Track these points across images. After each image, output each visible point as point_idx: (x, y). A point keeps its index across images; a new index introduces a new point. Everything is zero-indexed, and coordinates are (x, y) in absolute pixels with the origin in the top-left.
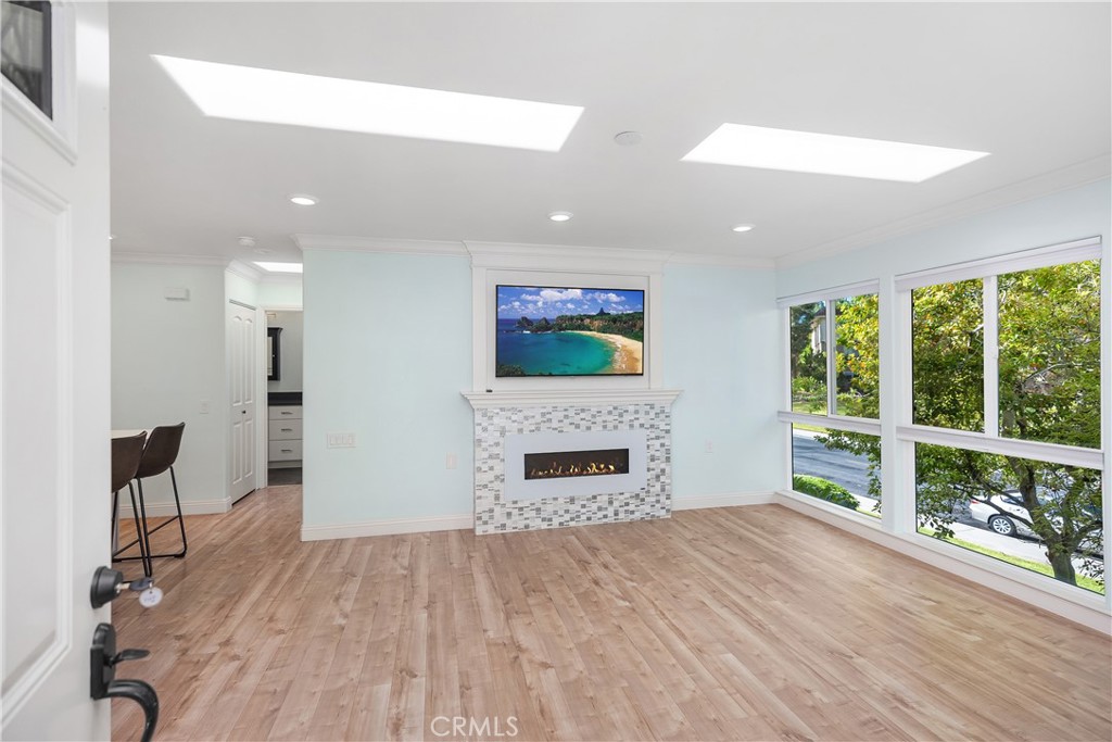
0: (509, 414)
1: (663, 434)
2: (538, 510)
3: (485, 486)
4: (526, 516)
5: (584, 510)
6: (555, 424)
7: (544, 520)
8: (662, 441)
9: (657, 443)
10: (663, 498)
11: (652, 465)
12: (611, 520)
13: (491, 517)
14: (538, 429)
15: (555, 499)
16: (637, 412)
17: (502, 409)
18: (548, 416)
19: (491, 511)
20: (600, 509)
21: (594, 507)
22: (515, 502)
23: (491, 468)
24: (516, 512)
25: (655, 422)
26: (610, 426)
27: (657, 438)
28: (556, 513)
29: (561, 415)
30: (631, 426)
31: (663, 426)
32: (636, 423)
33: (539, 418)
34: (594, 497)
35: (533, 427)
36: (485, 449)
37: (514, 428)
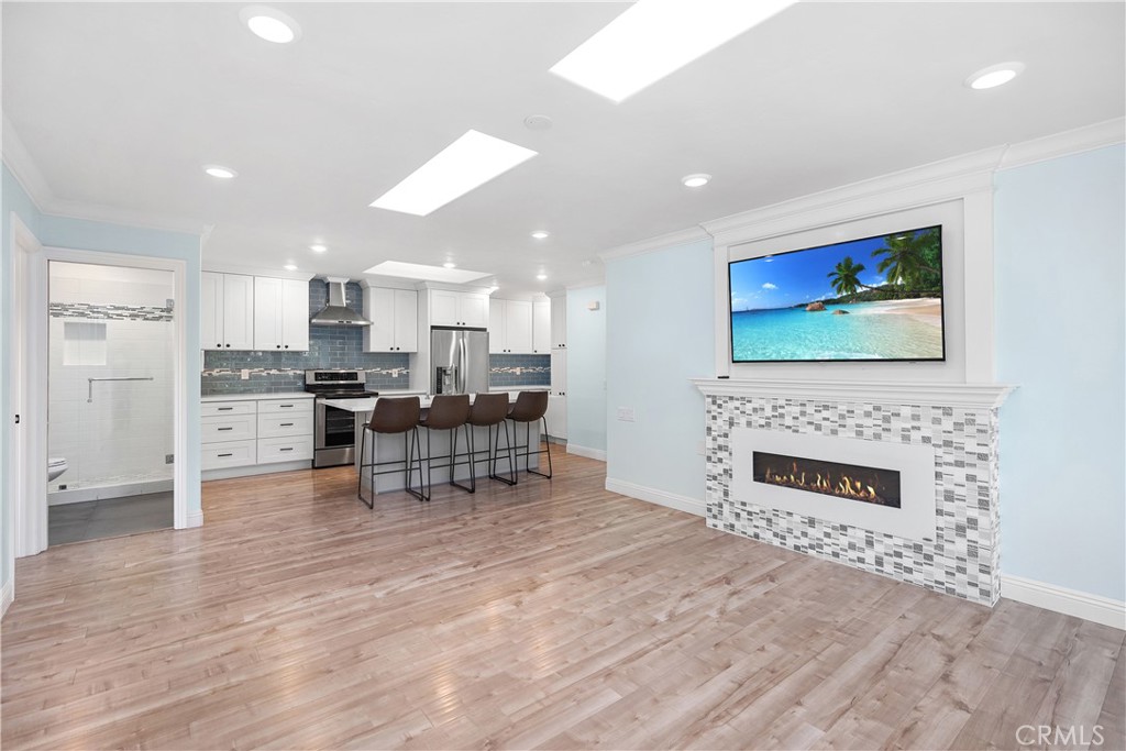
0: (737, 404)
1: (973, 460)
2: (769, 520)
3: (715, 478)
4: (755, 523)
5: (826, 540)
6: (788, 421)
7: (776, 535)
8: (971, 471)
9: (960, 474)
10: (972, 567)
11: (948, 506)
12: (870, 566)
13: (721, 513)
14: (768, 424)
15: (790, 514)
16: (916, 417)
17: (731, 398)
18: (780, 411)
19: (721, 506)
20: (852, 546)
21: (844, 541)
22: (744, 504)
23: (720, 460)
24: (744, 515)
25: (956, 438)
26: (868, 432)
27: (959, 464)
28: (790, 531)
29: (796, 410)
30: (906, 438)
31: (971, 445)
32: (915, 435)
33: (769, 412)
34: (844, 528)
35: (763, 422)
36: (715, 439)
37: (743, 420)
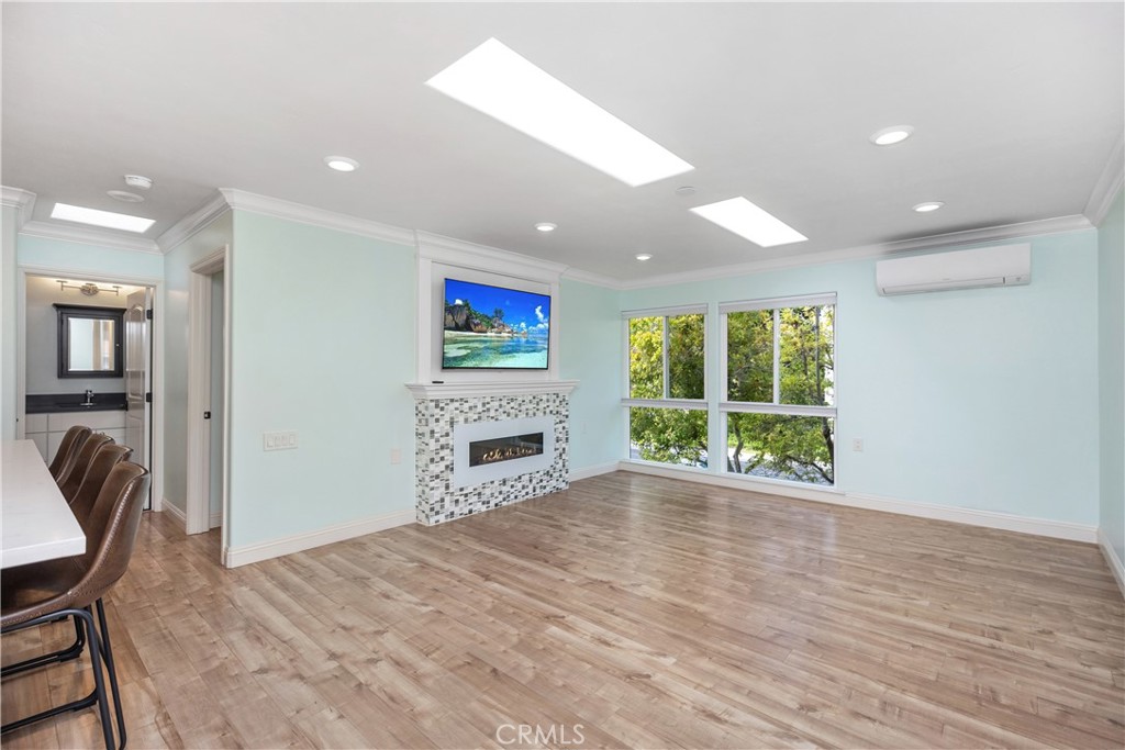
0: (457, 404)
1: (563, 419)
2: (479, 494)
3: (437, 477)
4: (470, 501)
5: (512, 490)
6: (492, 413)
7: (483, 503)
8: (563, 424)
9: (560, 426)
10: (563, 473)
11: (558, 445)
12: (530, 496)
13: (442, 507)
14: (480, 418)
15: (492, 482)
16: (548, 401)
17: (452, 400)
18: (488, 406)
19: (442, 500)
20: (523, 487)
21: (520, 486)
22: (462, 490)
23: (442, 459)
24: (462, 499)
25: (559, 409)
26: (531, 413)
27: (561, 422)
28: (492, 495)
29: (496, 404)
30: (545, 413)
31: (564, 413)
32: (548, 410)
33: (480, 409)
34: (520, 477)
35: (476, 417)
36: (437, 441)
37: (461, 418)
